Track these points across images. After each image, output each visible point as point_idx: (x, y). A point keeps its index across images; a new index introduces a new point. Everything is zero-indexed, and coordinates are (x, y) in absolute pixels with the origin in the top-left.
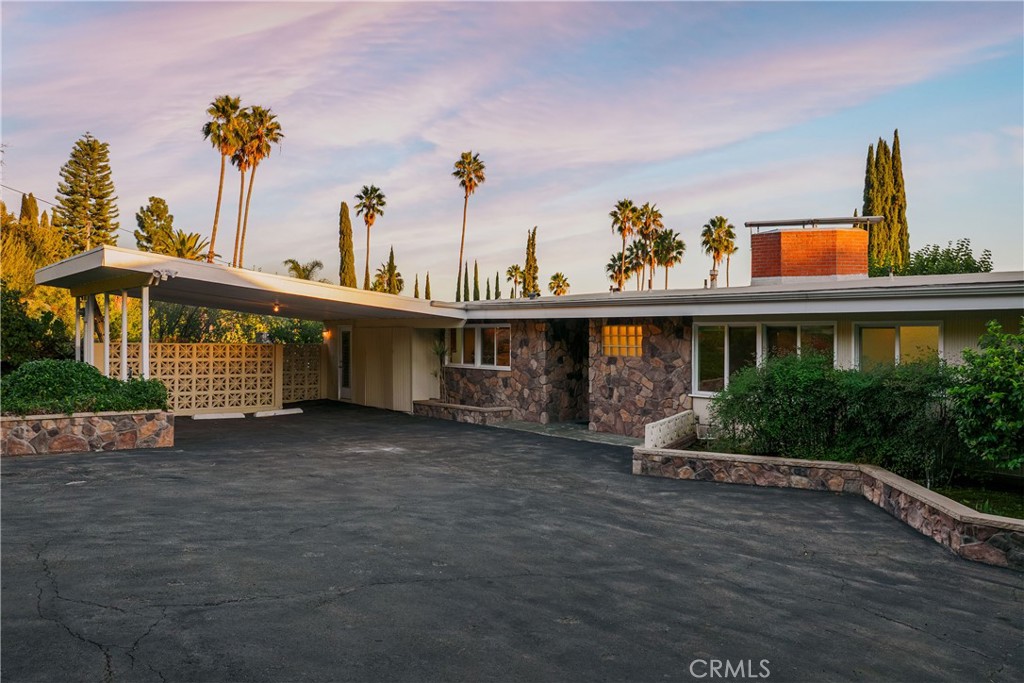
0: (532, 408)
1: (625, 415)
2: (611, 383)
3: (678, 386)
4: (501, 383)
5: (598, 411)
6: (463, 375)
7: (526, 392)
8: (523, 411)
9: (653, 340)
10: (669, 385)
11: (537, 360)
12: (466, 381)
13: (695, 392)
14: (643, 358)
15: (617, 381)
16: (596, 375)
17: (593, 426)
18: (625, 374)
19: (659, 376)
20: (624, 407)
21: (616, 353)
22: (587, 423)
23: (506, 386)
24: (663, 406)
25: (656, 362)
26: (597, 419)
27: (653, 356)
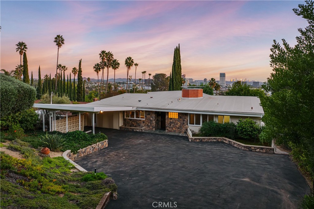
0: (151, 127)
1: (174, 129)
2: (171, 123)
3: (185, 124)
4: (142, 122)
5: (168, 128)
6: (130, 121)
7: (149, 124)
8: (148, 128)
9: (180, 115)
10: (184, 123)
11: (152, 118)
12: (131, 121)
13: (189, 125)
14: (178, 118)
15: (172, 123)
16: (167, 122)
17: (166, 131)
18: (174, 121)
19: (181, 122)
20: (174, 127)
21: (171, 117)
22: (165, 130)
23: (143, 123)
24: (182, 127)
25: (181, 119)
26: (168, 129)
27: (180, 118)
